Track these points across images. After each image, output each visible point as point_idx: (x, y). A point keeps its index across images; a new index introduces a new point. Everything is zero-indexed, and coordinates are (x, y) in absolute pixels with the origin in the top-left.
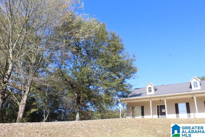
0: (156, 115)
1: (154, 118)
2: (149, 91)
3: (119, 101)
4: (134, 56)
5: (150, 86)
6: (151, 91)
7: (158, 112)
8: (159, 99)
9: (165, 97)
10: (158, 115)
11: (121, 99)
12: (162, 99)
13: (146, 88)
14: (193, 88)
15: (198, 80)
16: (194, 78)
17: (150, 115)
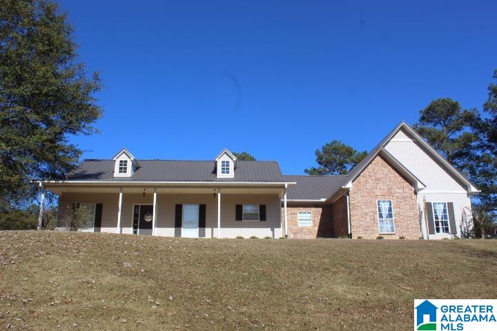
0: (130, 227)
1: (123, 233)
2: (121, 168)
3: (40, 184)
4: (96, 77)
5: (124, 157)
6: (125, 168)
7: (135, 222)
8: (141, 191)
9: (155, 187)
10: (135, 227)
11: (46, 181)
12: (148, 191)
13: (115, 161)
14: (220, 175)
15: (232, 159)
16: (225, 153)
17: (116, 226)
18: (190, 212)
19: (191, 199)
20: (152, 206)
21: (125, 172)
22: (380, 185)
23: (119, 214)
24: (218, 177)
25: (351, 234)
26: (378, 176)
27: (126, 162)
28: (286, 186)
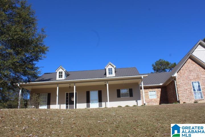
0: (64, 104)
1: (61, 108)
2: (59, 76)
3: (18, 85)
5: (61, 70)
6: (62, 76)
7: (67, 101)
10: (67, 104)
11: (21, 83)
13: (57, 72)
14: (108, 75)
15: (113, 67)
16: (110, 64)
17: (56, 104)
18: (94, 95)
19: (94, 88)
20: (74, 93)
21: (62, 77)
22: (192, 73)
23: (57, 97)
24: (107, 76)
25: (179, 101)
26: (190, 69)
27: (62, 72)
28: (142, 77)
